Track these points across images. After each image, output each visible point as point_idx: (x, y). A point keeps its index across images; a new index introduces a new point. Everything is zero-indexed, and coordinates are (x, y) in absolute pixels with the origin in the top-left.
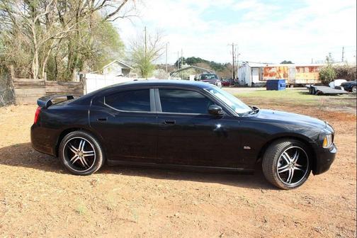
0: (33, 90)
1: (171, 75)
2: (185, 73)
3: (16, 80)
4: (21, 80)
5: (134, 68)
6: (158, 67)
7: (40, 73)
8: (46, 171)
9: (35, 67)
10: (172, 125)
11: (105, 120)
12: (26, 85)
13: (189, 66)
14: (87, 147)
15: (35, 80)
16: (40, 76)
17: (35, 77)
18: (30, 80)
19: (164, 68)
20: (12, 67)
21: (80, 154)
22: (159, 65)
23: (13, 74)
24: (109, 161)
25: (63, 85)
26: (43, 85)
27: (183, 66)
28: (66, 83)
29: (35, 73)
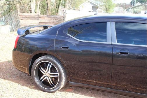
0: (31, 21)
1: (127, 10)
2: (137, 10)
3: (21, 14)
4: (24, 14)
5: (101, 6)
6: (118, 5)
7: (36, 9)
8: (23, 85)
9: (33, 5)
10: (126, 55)
11: (68, 48)
12: (27, 17)
13: (141, 4)
14: (53, 70)
15: (33, 14)
16: (36, 11)
17: (33, 12)
18: (30, 14)
19: (122, 6)
20: (18, 5)
21: (47, 75)
22: (118, 4)
23: (19, 9)
24: (70, 82)
25: (50, 18)
26: (38, 18)
27: (136, 4)
28: (53, 16)
29: (33, 10)
